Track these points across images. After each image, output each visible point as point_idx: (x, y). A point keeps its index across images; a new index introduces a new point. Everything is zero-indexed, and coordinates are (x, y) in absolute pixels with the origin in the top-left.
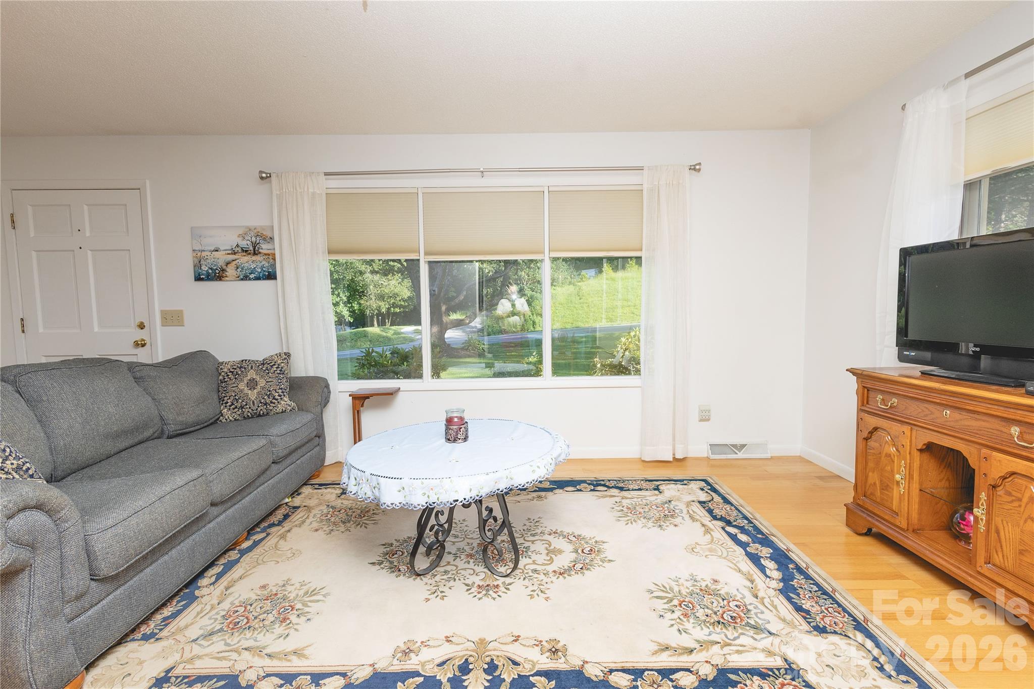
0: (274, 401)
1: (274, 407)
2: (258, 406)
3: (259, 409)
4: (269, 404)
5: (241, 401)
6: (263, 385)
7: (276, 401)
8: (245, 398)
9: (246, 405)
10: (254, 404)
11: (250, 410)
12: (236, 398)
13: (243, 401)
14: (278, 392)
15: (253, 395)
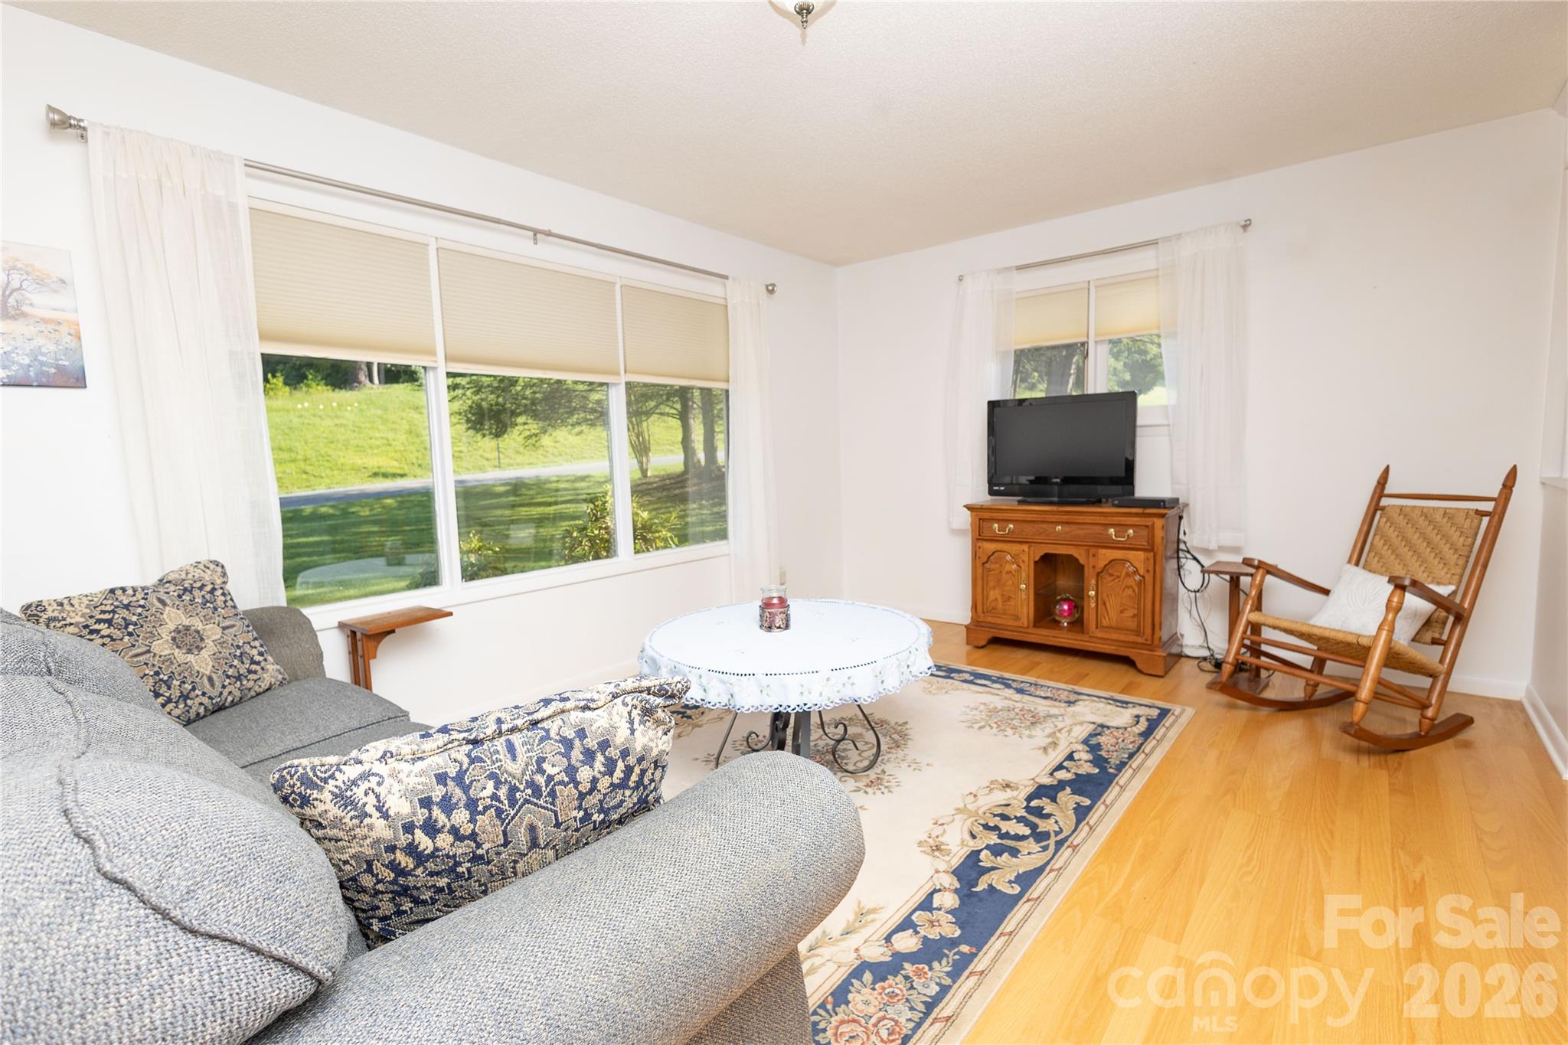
0: (254, 667)
1: (255, 681)
2: (224, 687)
3: (225, 693)
4: (246, 677)
5: (178, 683)
6: (218, 637)
7: (258, 668)
8: (186, 674)
9: (194, 689)
10: (212, 684)
11: (205, 700)
12: (161, 680)
13: (184, 682)
14: (255, 647)
15: (203, 662)
